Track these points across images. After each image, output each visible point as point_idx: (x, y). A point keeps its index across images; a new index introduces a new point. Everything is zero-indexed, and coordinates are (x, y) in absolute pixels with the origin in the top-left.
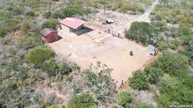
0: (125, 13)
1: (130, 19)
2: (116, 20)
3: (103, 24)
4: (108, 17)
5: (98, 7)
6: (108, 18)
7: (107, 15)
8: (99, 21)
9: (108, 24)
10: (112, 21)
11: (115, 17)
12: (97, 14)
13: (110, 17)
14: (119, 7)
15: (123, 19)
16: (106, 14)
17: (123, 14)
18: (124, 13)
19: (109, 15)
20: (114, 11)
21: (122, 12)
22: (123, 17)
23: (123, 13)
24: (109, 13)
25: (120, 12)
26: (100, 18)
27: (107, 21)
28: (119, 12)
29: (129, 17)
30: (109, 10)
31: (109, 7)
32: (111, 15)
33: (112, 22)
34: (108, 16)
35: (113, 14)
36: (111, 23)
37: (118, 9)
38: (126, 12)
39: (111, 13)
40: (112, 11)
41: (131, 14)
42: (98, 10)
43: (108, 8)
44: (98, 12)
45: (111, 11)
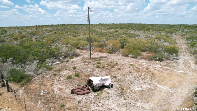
0: (139, 57)
1: (156, 72)
2: (119, 76)
3: (72, 92)
4: (98, 67)
5: (81, 47)
6: (98, 69)
7: (95, 62)
8: (69, 78)
9: (94, 91)
10: (106, 80)
11: (116, 67)
12: (72, 60)
13: (102, 66)
14: (123, 47)
15: (137, 71)
16: (95, 59)
17: (134, 60)
18: (136, 57)
19: (102, 62)
20: (111, 53)
21: (131, 55)
22: (136, 65)
23: (132, 57)
24: (102, 57)
25: (126, 56)
26: (74, 68)
27: (90, 82)
28: (123, 55)
29: (150, 67)
30: (102, 52)
31: (101, 46)
32: (106, 62)
33: (107, 83)
34: (99, 63)
35: (110, 60)
36: (103, 87)
37: (121, 50)
38: (140, 55)
39: (106, 57)
40: (109, 53)
41: (152, 60)
42: (78, 51)
43: (99, 49)
44: (77, 55)
45: (106, 54)
